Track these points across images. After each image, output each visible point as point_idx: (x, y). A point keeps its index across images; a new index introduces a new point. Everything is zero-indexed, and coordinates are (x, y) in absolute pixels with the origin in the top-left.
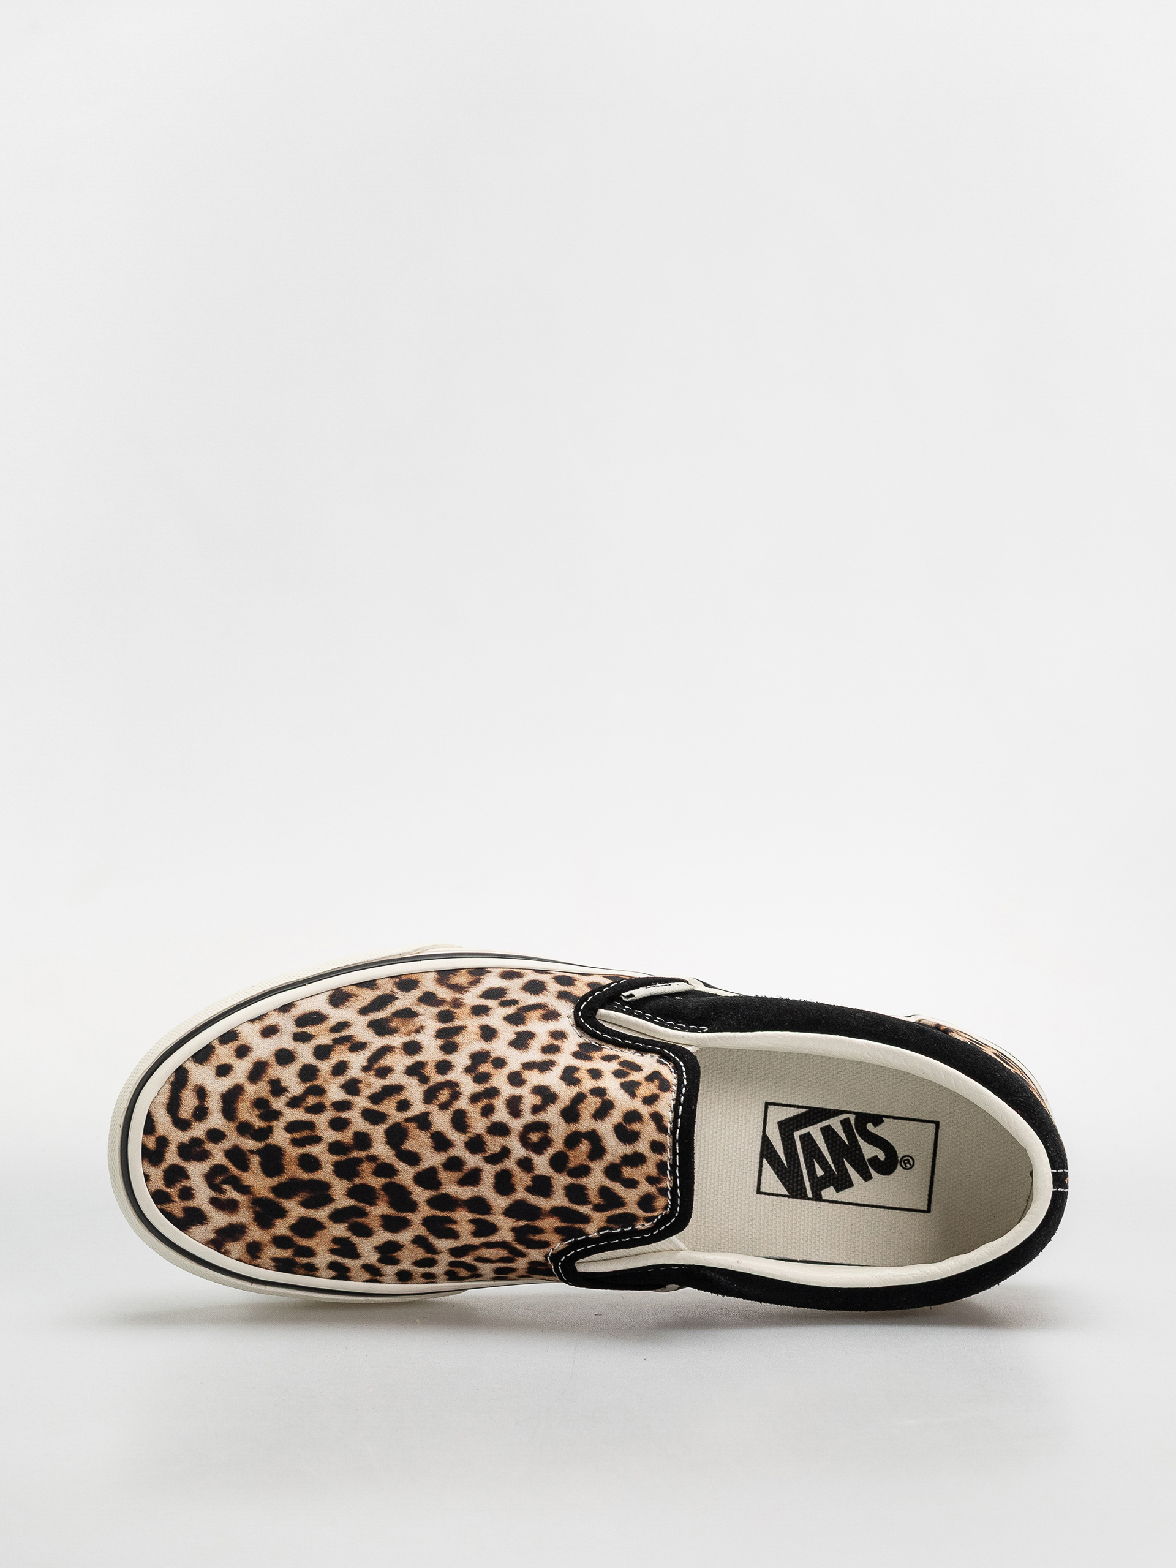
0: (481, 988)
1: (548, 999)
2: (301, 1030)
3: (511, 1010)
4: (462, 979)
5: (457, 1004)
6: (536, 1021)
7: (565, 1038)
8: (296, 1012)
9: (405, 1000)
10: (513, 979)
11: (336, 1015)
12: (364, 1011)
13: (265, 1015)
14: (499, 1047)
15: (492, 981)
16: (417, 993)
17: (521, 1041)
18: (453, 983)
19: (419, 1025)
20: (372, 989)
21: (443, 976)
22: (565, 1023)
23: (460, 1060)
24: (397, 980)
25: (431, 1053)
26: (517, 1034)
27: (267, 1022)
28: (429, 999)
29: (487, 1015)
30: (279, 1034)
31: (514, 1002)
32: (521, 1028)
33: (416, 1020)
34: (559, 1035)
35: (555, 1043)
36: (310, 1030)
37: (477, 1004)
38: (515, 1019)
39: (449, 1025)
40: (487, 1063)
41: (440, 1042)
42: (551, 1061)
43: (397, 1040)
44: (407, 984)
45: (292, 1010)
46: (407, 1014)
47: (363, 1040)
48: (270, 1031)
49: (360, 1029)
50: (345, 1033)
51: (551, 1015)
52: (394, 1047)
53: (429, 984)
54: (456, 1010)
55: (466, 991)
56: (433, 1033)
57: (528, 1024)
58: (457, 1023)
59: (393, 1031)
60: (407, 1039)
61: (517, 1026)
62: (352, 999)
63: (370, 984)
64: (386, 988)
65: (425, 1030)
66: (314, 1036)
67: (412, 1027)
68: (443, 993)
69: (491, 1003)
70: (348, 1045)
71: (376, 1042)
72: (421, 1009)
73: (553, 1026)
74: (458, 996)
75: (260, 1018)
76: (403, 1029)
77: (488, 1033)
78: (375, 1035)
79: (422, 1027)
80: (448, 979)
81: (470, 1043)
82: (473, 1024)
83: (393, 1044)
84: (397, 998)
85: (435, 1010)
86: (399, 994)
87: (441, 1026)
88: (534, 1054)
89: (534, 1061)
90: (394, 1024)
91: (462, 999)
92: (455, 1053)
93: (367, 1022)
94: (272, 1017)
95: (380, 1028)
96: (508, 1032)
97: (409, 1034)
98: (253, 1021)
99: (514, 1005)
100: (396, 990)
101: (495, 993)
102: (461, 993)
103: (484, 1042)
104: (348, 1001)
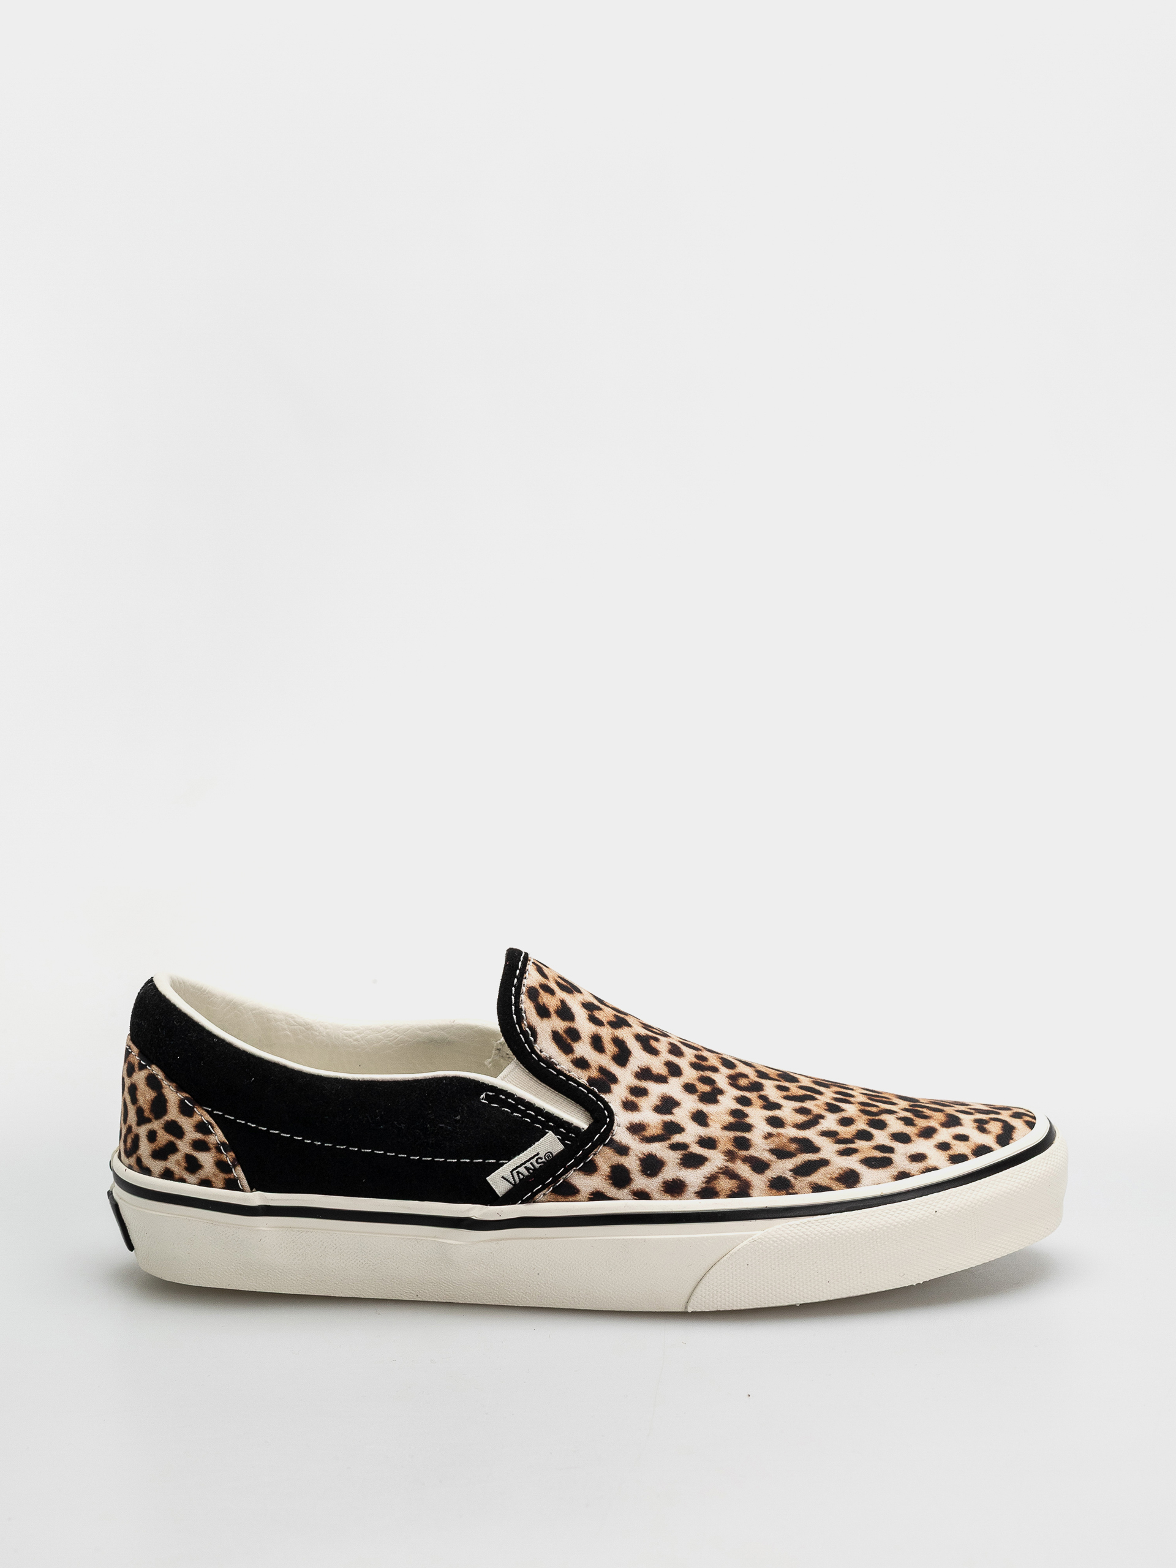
0: (707, 1169)
1: (638, 1148)
2: (887, 1155)
3: (677, 1138)
4: (725, 1184)
5: (731, 1156)
6: (651, 1124)
7: (623, 1102)
8: (892, 1171)
9: (782, 1168)
10: (673, 1179)
11: (852, 1163)
12: (824, 1163)
13: (923, 1172)
14: (689, 1104)
15: (694, 1178)
16: (771, 1174)
17: (667, 1105)
18: (734, 1181)
19: (769, 1141)
20: (816, 1184)
21: (744, 1190)
22: (623, 1118)
23: (728, 1101)
24: (791, 1191)
25: (756, 1115)
26: (671, 1113)
27: (921, 1165)
28: (759, 1166)
29: (701, 1137)
30: (909, 1155)
31: (675, 1147)
32: (667, 1118)
33: (772, 1146)
34: (629, 1106)
35: (634, 1098)
36: (878, 1154)
37: (711, 1151)
38: (673, 1128)
39: (739, 1134)
40: (701, 1092)
41: (748, 1120)
42: (638, 1079)
43: (791, 1132)
44: (780, 1185)
45: (896, 1173)
46: (781, 1153)
47: (824, 1138)
48: (918, 1158)
49: (828, 1149)
50: (842, 1146)
51: (636, 1129)
52: (793, 1127)
53: (758, 1181)
54: (732, 1148)
55: (721, 1169)
56: (754, 1130)
57: (660, 1121)
58: (732, 1134)
59: (794, 1140)
60: (780, 1130)
61: (671, 1121)
62: (836, 1176)
63: (817, 1188)
64: (801, 1182)
65: (763, 1134)
66: (873, 1148)
67: (776, 1140)
68: (743, 1170)
69: (696, 1149)
70: (839, 1137)
71: (811, 1134)
72: (766, 1156)
73: (635, 1117)
74: (729, 1165)
75: (928, 1170)
76: (785, 1140)
77: (700, 1118)
78: (813, 1140)
79: (766, 1138)
80: (739, 1187)
81: (720, 1112)
82: (714, 1130)
83: (794, 1130)
84: (791, 1171)
85: (752, 1152)
86: (789, 1175)
87: (747, 1135)
88: (656, 1091)
89: (656, 1084)
90: (793, 1146)
91: (724, 1160)
92: (733, 1109)
93: (821, 1152)
94: (916, 1169)
95: (808, 1146)
96: (681, 1116)
97: (779, 1135)
98: (935, 1169)
99: (673, 1143)
100: (792, 1180)
101: (692, 1161)
102: (726, 1167)
103: (704, 1111)
104: (840, 1175)
